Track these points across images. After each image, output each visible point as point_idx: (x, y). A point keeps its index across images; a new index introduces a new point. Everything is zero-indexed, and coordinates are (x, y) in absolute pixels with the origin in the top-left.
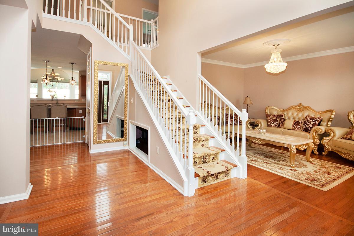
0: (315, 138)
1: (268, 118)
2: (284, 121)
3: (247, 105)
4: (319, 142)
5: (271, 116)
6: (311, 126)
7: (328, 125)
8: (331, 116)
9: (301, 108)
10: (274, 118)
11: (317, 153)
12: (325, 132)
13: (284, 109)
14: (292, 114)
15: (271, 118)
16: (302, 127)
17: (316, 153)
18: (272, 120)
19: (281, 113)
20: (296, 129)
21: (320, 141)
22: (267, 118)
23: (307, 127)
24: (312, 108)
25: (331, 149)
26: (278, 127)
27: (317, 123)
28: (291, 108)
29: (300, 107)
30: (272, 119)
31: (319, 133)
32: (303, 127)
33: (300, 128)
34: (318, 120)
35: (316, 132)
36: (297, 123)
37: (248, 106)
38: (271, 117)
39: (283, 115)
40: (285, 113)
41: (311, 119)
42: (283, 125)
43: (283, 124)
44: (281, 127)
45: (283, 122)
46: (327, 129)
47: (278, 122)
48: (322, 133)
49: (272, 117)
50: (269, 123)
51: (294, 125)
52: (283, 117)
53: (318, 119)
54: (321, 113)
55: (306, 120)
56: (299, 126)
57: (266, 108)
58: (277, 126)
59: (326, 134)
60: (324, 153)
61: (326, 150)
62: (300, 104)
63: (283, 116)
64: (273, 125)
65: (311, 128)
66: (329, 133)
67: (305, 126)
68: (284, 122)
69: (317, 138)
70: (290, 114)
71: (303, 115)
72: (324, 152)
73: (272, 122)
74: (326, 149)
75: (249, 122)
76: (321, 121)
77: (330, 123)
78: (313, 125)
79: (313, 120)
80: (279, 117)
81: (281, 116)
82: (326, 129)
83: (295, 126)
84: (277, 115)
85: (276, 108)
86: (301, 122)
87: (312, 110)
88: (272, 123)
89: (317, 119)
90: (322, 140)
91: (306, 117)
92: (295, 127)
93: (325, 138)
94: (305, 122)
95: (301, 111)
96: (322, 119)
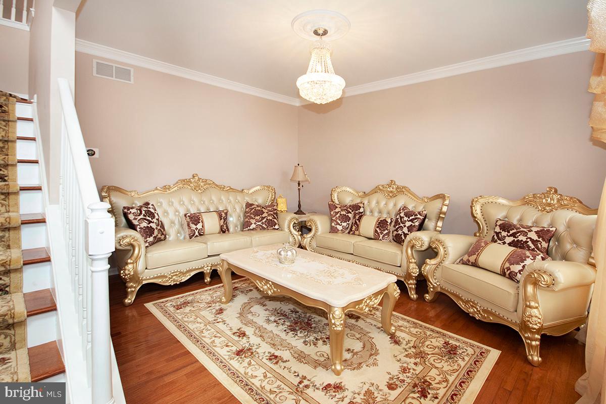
0: (410, 262)
1: (332, 213)
2: (360, 219)
3: (299, 184)
4: (418, 270)
5: (337, 207)
6: (405, 230)
7: (438, 228)
8: (442, 208)
9: (395, 190)
10: (342, 213)
11: (415, 296)
12: (430, 247)
13: (365, 193)
14: (378, 202)
15: (337, 213)
16: (391, 232)
17: (412, 296)
18: (339, 217)
19: (358, 201)
20: (381, 236)
21: (420, 268)
22: (330, 211)
23: (400, 232)
24: (412, 190)
25: (441, 288)
26: (349, 233)
27: (417, 224)
28: (376, 190)
29: (391, 189)
30: (339, 215)
31: (418, 248)
32: (393, 231)
33: (388, 234)
34: (419, 218)
35: (412, 247)
36: (382, 224)
37: (301, 186)
38: (337, 210)
39: (361, 205)
40: (366, 202)
41: (407, 215)
42: (357, 229)
43: (358, 226)
44: (354, 234)
45: (357, 221)
46: (432, 240)
47: (350, 222)
48: (424, 248)
49: (340, 210)
50: (333, 224)
51: (377, 227)
52: (362, 210)
53: (419, 216)
54: (426, 201)
55: (398, 217)
56: (386, 231)
57: (332, 190)
58: (347, 231)
59: (431, 252)
60: (427, 297)
61: (432, 289)
62: (392, 181)
63: (360, 207)
64: (340, 228)
65: (405, 235)
66: (436, 248)
67: (397, 230)
68: (359, 221)
69: (413, 260)
70: (374, 203)
71: (395, 205)
72: (427, 293)
73: (339, 222)
74: (431, 286)
75: (295, 223)
76: (424, 220)
77: (440, 224)
78: (410, 229)
79: (409, 218)
80: (352, 211)
81: (356, 207)
82: (431, 238)
83: (379, 231)
84: (350, 206)
85: (350, 190)
86: (389, 221)
87: (411, 194)
88: (339, 225)
89: (416, 215)
90: (423, 265)
91: (400, 210)
92: (378, 234)
93: (428, 261)
94: (397, 222)
95: (392, 195)
96: (426, 215)
